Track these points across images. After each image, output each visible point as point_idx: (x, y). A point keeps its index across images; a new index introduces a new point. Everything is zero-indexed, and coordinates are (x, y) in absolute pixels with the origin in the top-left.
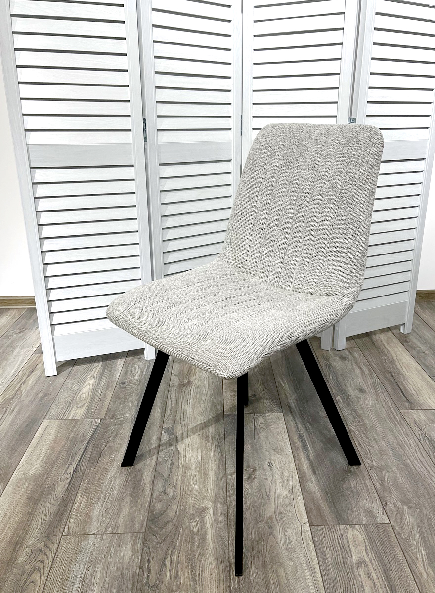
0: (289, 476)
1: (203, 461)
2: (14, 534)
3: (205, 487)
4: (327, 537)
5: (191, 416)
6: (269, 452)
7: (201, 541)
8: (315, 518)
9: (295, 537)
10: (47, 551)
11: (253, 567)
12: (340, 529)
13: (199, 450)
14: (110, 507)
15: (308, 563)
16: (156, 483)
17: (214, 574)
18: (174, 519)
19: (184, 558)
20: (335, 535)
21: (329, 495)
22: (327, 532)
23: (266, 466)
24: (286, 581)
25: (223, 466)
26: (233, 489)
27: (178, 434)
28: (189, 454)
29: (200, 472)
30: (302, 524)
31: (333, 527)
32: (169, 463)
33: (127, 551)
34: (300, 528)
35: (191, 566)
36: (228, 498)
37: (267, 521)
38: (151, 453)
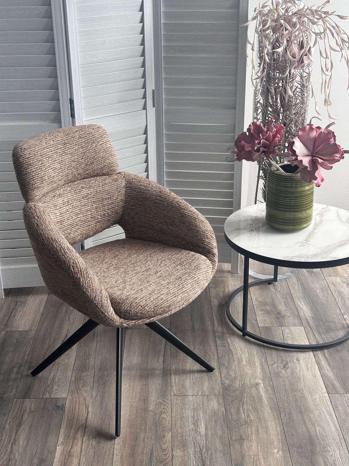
0: (312, 366)
2: (141, 395)
3: (255, 372)
4: (339, 399)
7: (259, 400)
8: (330, 389)
9: (318, 399)
10: (165, 403)
11: (294, 413)
12: (347, 396)
13: (246, 350)
14: (196, 382)
15: (327, 411)
16: (221, 370)
17: (271, 415)
18: (239, 388)
19: (251, 408)
20: (344, 398)
21: (340, 378)
22: (339, 397)
23: (295, 361)
24: (315, 420)
25: (265, 360)
26: (274, 373)
27: (228, 340)
28: (239, 352)
29: (250, 363)
30: (323, 393)
31: (343, 395)
32: (227, 358)
33: (214, 404)
34: (322, 395)
35: (256, 412)
36: (272, 379)
37: (300, 391)
38: (212, 351)
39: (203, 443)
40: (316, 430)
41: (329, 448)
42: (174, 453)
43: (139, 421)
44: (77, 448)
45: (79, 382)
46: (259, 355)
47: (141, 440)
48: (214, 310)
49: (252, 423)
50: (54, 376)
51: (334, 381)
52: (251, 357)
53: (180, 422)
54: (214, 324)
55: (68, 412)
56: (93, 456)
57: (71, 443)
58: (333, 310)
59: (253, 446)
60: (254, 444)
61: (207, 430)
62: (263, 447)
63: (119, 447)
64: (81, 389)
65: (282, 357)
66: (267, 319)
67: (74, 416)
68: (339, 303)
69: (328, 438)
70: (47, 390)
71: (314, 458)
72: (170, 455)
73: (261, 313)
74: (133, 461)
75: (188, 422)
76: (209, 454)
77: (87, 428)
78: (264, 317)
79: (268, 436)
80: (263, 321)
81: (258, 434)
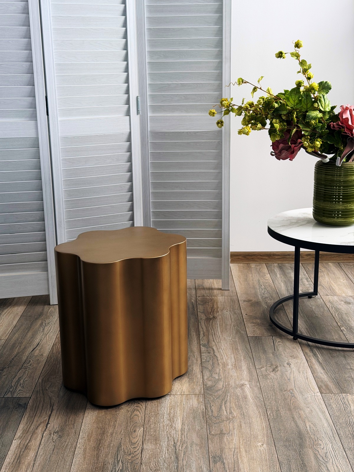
0: (304, 370)
1: (236, 361)
3: (241, 374)
4: (333, 399)
5: (221, 337)
6: (287, 357)
7: (244, 399)
8: (323, 389)
9: (310, 398)
10: (139, 402)
11: (282, 410)
12: (342, 395)
13: (232, 356)
16: (204, 372)
18: (222, 389)
19: (234, 405)
20: (339, 398)
21: (335, 380)
22: (333, 397)
23: (286, 365)
24: (305, 416)
25: (252, 364)
26: (262, 376)
27: (213, 347)
28: (225, 358)
29: (236, 367)
30: (315, 393)
31: (337, 394)
32: (211, 362)
33: (194, 402)
34: (314, 395)
35: (240, 409)
36: (260, 380)
37: (289, 391)
38: (196, 357)
39: (178, 436)
40: (306, 425)
41: (320, 442)
42: (145, 446)
43: (108, 418)
44: (36, 442)
45: (46, 384)
46: (247, 360)
47: (109, 435)
48: (200, 323)
49: (234, 419)
50: (19, 378)
51: (328, 383)
52: (237, 362)
53: (154, 419)
54: (199, 335)
55: (31, 409)
56: (52, 449)
57: (29, 437)
58: (329, 323)
59: (234, 439)
60: (236, 438)
61: (183, 425)
62: (246, 440)
63: (83, 441)
64: (47, 390)
65: (271, 362)
66: (257, 330)
67: (36, 413)
68: (335, 318)
69: (320, 432)
70: (10, 391)
71: (303, 450)
72: (140, 449)
73: (252, 325)
74: (97, 454)
75: (164, 418)
76: (184, 447)
77: (49, 424)
78: (254, 328)
79: (252, 430)
80: (253, 332)
81: (241, 429)
